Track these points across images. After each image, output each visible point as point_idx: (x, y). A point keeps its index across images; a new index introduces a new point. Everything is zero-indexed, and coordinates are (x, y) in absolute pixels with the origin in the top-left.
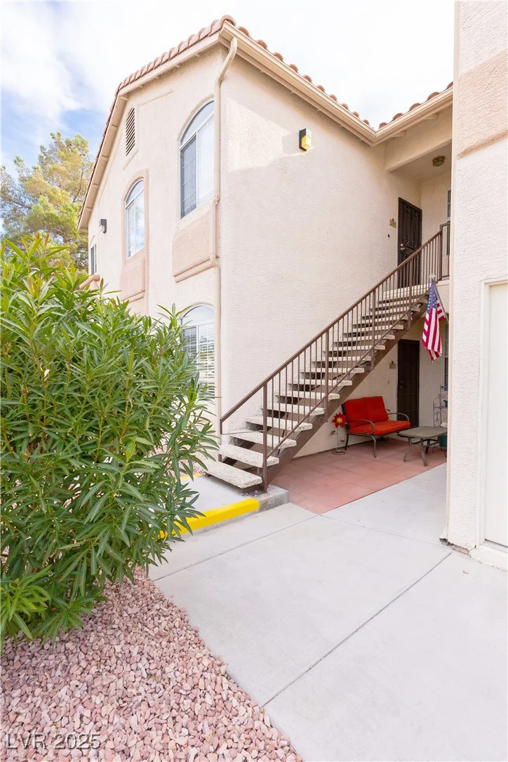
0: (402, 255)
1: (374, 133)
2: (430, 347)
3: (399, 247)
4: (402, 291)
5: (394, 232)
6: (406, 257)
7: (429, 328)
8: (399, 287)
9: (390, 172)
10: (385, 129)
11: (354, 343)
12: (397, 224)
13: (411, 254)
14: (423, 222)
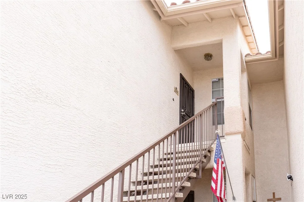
0: (182, 118)
1: (167, 8)
2: (218, 195)
3: (181, 112)
4: (183, 146)
5: (177, 98)
6: (185, 121)
7: (217, 176)
8: (180, 143)
9: (175, 50)
10: (174, 8)
11: (144, 192)
12: (179, 92)
13: (188, 119)
14: (195, 99)
